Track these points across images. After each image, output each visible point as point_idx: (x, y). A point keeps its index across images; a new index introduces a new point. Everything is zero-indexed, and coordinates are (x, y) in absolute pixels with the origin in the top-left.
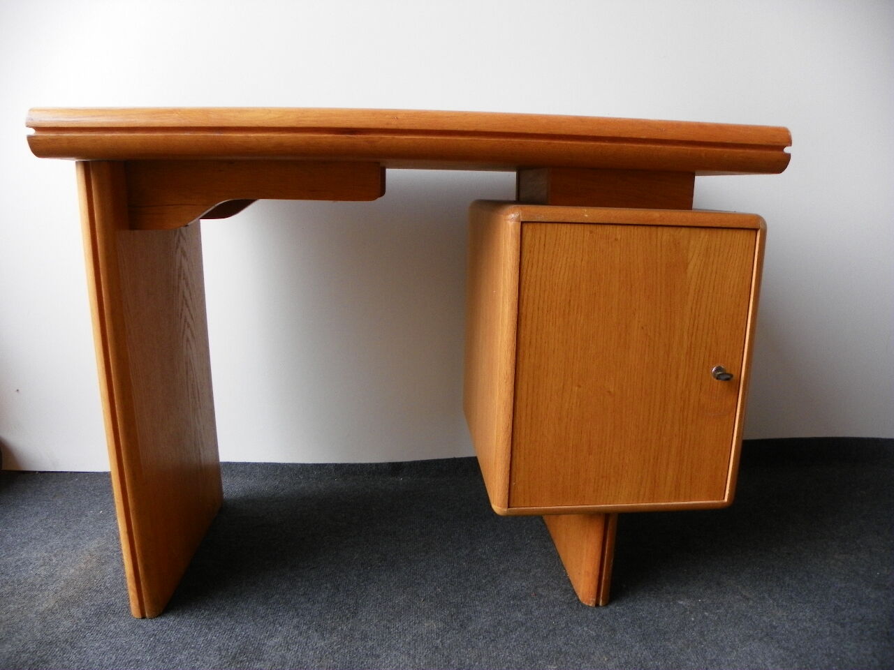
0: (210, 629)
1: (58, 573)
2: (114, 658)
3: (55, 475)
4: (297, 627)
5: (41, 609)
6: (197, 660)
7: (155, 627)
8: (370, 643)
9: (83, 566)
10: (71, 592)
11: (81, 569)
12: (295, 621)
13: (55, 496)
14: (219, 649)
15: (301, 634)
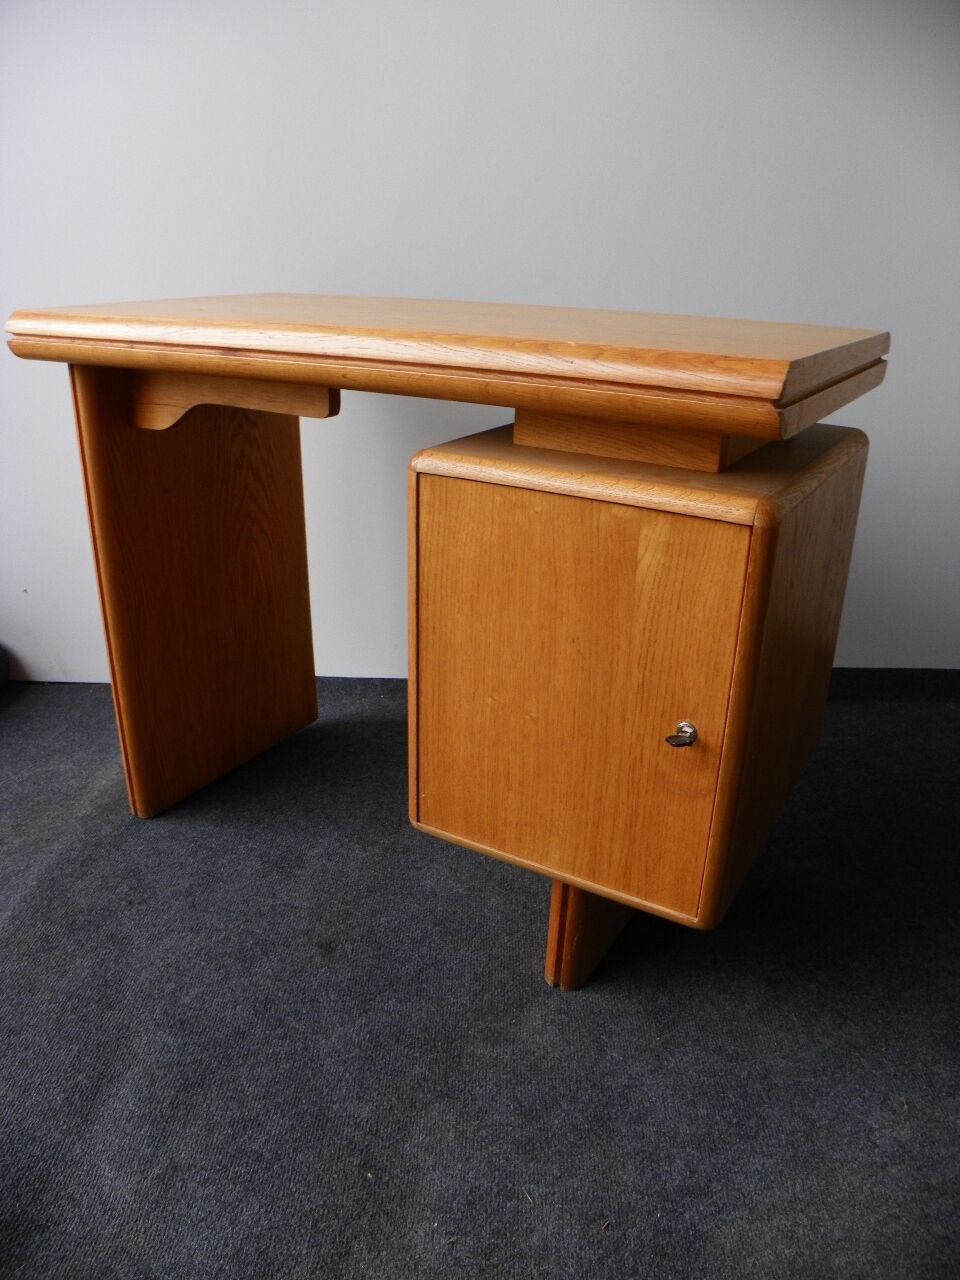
0: (250, 839)
1: (90, 785)
2: (158, 860)
4: (338, 839)
5: (79, 815)
6: (239, 864)
7: (194, 834)
9: (115, 777)
10: (107, 800)
11: (113, 780)
12: (336, 833)
13: (70, 709)
14: (261, 856)
15: (342, 846)
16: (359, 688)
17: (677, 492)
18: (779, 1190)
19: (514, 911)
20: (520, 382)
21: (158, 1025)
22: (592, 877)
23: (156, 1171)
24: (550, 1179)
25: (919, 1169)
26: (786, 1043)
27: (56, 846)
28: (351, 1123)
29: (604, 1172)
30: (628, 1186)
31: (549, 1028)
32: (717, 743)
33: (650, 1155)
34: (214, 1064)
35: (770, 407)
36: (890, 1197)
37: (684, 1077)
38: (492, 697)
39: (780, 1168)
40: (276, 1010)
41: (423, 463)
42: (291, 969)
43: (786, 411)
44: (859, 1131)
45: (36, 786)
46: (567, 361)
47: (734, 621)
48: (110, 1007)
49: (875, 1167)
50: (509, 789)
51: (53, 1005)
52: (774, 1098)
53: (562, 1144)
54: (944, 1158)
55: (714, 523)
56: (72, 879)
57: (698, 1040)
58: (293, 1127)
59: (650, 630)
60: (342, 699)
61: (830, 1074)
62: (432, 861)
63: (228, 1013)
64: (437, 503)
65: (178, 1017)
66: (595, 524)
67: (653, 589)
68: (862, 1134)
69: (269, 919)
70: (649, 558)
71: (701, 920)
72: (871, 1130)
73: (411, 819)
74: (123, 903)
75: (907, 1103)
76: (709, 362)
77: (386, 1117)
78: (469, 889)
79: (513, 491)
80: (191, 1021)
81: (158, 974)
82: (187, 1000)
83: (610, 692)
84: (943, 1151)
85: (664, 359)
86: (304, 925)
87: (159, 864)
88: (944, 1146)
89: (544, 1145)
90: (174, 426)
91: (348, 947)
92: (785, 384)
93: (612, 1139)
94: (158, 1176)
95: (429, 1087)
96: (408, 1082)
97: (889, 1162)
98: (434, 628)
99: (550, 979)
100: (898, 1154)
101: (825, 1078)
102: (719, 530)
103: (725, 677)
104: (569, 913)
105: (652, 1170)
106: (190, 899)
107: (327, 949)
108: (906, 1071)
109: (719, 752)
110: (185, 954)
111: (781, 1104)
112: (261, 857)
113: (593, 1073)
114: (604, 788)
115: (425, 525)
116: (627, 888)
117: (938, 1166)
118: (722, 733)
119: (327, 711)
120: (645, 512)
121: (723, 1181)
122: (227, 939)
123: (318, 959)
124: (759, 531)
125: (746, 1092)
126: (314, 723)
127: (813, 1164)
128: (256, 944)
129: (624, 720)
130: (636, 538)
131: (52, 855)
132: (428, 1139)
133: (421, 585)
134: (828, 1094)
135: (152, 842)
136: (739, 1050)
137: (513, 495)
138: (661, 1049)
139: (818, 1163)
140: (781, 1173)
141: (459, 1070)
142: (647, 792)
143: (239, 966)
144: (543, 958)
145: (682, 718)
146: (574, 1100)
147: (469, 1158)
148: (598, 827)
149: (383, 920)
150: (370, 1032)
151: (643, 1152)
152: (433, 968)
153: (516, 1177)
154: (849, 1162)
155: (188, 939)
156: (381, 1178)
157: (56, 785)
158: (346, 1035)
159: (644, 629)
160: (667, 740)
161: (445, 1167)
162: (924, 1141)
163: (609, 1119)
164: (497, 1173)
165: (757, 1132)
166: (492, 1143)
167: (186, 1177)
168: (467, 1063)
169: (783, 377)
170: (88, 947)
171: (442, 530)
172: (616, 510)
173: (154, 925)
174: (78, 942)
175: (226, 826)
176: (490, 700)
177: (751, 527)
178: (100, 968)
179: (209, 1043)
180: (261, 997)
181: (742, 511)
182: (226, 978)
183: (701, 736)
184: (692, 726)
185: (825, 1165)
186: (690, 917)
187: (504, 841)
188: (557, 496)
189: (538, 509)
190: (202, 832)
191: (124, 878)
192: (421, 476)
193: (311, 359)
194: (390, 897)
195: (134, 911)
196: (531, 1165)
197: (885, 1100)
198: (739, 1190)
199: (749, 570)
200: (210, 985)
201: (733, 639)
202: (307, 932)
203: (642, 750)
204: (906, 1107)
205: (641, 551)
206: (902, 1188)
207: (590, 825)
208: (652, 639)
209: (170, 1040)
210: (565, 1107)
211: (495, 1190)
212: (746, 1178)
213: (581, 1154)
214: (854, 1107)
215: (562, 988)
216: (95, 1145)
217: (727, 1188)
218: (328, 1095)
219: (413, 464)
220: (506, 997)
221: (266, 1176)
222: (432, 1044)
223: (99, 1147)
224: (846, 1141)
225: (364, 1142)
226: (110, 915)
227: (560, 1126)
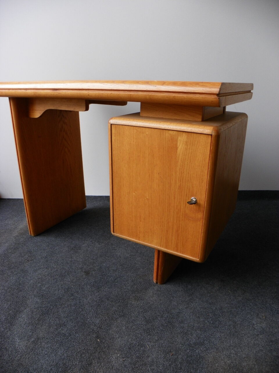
0: (65, 242)
1: (18, 227)
3: (12, 200)
4: (91, 241)
5: (14, 235)
6: (61, 249)
7: (48, 241)
8: (114, 246)
9: (25, 225)
10: (22, 231)
11: (24, 225)
12: (91, 240)
13: (13, 206)
15: (92, 243)
16: (99, 199)
17: (189, 125)
18: (225, 343)
19: (144, 261)
20: (140, 93)
21: (35, 296)
22: (166, 247)
23: (33, 339)
24: (154, 341)
25: (269, 336)
26: (227, 299)
27: (7, 244)
28: (93, 325)
29: (171, 338)
30: (178, 342)
31: (155, 295)
32: (203, 203)
33: (185, 333)
34: (52, 307)
35: (216, 96)
36: (260, 345)
37: (196, 309)
38: (135, 193)
39: (226, 336)
40: (71, 291)
41: (112, 121)
42: (76, 279)
43: (221, 98)
44: (250, 325)
45: (1, 228)
46: (154, 86)
47: (207, 165)
48: (21, 291)
49: (255, 335)
50: (141, 221)
51: (3, 291)
52: (224, 315)
53: (158, 330)
54: (276, 332)
55: (200, 134)
56: (11, 254)
57: (200, 299)
58: (75, 326)
59: (182, 169)
60: (94, 202)
61: (240, 308)
62: (119, 247)
63: (56, 292)
64: (117, 133)
65: (41, 294)
66: (164, 136)
67: (182, 156)
68: (251, 326)
69: (70, 264)
70: (181, 146)
71: (200, 260)
72: (254, 324)
73: (112, 232)
74: (26, 260)
75: (265, 316)
76: (197, 84)
77: (104, 323)
78: (131, 255)
79: (139, 128)
80: (45, 295)
81: (36, 281)
82: (44, 288)
83: (170, 189)
84: (276, 330)
85: (184, 84)
86: (80, 266)
87: (37, 249)
88: (276, 329)
89: (153, 331)
90: (40, 117)
91: (94, 272)
92: (220, 89)
93: (174, 328)
94: (33, 341)
95: (117, 314)
96: (111, 312)
97: (259, 334)
98: (117, 172)
99: (155, 281)
100: (262, 331)
101: (239, 309)
102: (202, 136)
103: (205, 182)
104: (160, 260)
105: (186, 338)
106: (46, 259)
107: (87, 273)
108: (264, 306)
109: (204, 207)
110: (44, 275)
111: (226, 317)
112: (68, 247)
113: (168, 309)
114: (169, 219)
115: (114, 140)
116: (177, 251)
117: (274, 335)
118: (204, 200)
119: (89, 205)
120: (179, 132)
121: (208, 340)
122: (57, 270)
123: (84, 276)
124: (214, 136)
125: (215, 314)
126: (85, 209)
127: (236, 335)
128: (66, 272)
129: (174, 198)
130: (177, 141)
131: (5, 247)
132: (117, 329)
133: (113, 159)
134: (240, 314)
135: (36, 243)
136: (213, 301)
137: (139, 129)
138: (189, 301)
139: (237, 334)
140: (226, 338)
141: (127, 308)
142: (182, 220)
143: (60, 278)
144: (153, 275)
145: (192, 196)
146: (162, 317)
147: (129, 335)
148: (168, 232)
149: (104, 264)
150: (99, 297)
151: (183, 332)
152: (119, 278)
153: (144, 340)
154: (247, 334)
155: (45, 271)
156: (102, 341)
157: (7, 227)
158: (92, 298)
159: (180, 169)
160: (188, 203)
161: (122, 337)
162: (270, 327)
163: (173, 322)
164: (138, 339)
165: (218, 326)
166: (137, 330)
167: (42, 341)
168: (129, 306)
169: (220, 87)
170: (15, 273)
171: (118, 141)
172: (170, 132)
173: (35, 267)
174: (12, 272)
175: (57, 238)
176: (134, 193)
177: (211, 135)
178: (18, 279)
179: (50, 301)
180: (67, 287)
181: (208, 130)
182: (56, 282)
183: (198, 201)
184: (195, 199)
185: (239, 335)
186: (196, 259)
187: (140, 237)
188: (153, 129)
189: (147, 133)
190: (50, 240)
191: (26, 253)
192: (112, 125)
193: (79, 91)
194: (107, 258)
195: (29, 263)
196: (149, 336)
197: (258, 315)
198: (213, 343)
199: (211, 149)
200: (51, 284)
201: (207, 171)
202: (81, 268)
203: (180, 206)
204: (264, 317)
205: (178, 144)
206: (264, 342)
207: (165, 231)
208: (183, 172)
209: (38, 300)
210: (159, 319)
211: (137, 344)
212: (215, 339)
213: (164, 333)
214: (248, 318)
215: (159, 284)
216: (14, 332)
217: (209, 343)
218: (86, 316)
219: (110, 121)
220: (142, 286)
221: (66, 341)
222: (119, 301)
223: (15, 333)
224: (246, 328)
225: (97, 330)
226: (22, 264)
227: (157, 325)
